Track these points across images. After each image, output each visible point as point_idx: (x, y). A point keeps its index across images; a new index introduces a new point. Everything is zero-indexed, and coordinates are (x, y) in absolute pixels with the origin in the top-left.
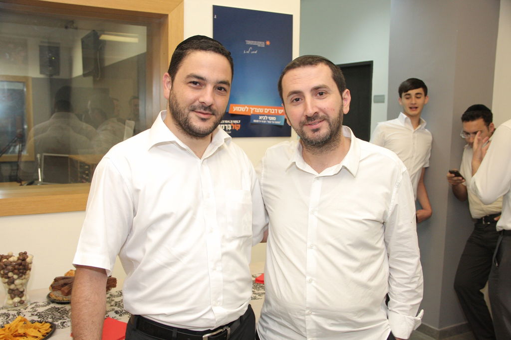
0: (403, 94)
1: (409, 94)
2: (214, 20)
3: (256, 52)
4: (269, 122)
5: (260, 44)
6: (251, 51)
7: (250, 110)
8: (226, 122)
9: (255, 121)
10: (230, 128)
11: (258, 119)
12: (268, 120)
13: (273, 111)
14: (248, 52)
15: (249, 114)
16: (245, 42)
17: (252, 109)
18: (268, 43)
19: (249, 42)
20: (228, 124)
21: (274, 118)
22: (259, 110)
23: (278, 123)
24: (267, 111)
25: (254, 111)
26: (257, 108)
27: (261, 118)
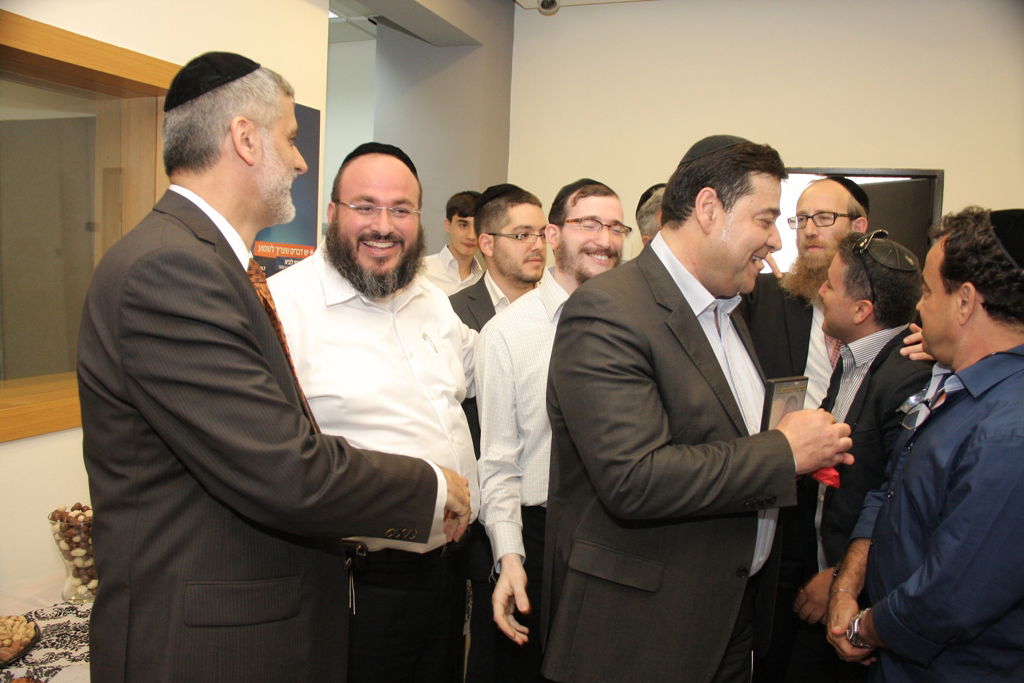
0: (456, 218)
1: (466, 222)
7: (275, 249)
11: (283, 262)
13: (298, 250)
15: (274, 256)
17: (278, 249)
22: (285, 251)
24: (293, 251)
25: (280, 252)
26: (283, 247)
27: (286, 262)
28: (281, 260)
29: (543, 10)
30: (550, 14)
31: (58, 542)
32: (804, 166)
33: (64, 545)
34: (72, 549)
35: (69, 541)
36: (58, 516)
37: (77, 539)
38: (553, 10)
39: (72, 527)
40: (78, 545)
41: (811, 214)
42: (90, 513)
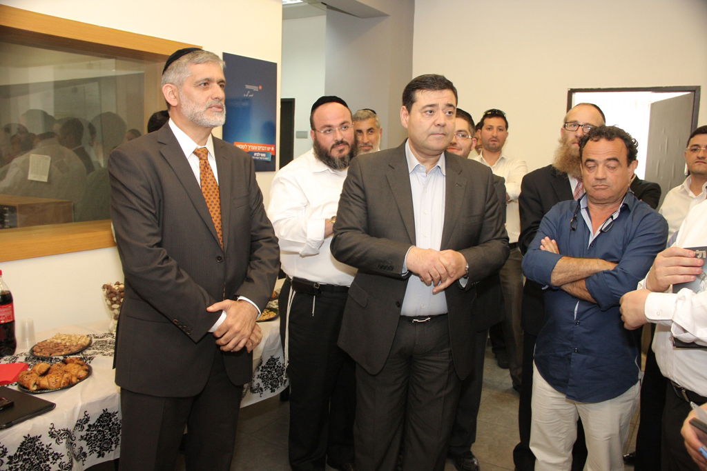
3: (252, 96)
4: (261, 158)
5: (255, 88)
6: (249, 94)
7: (248, 147)
12: (260, 156)
13: (264, 148)
14: (247, 95)
16: (244, 87)
17: (250, 147)
18: (260, 87)
19: (248, 87)
21: (264, 155)
22: (254, 148)
23: (266, 159)
24: (259, 148)
26: (256, 145)
27: (255, 154)
28: (251, 153)
31: (106, 300)
32: (602, 87)
33: (109, 302)
34: (112, 304)
35: (111, 300)
36: (107, 287)
37: (114, 299)
39: (112, 292)
40: (115, 302)
41: (581, 124)
42: (122, 286)
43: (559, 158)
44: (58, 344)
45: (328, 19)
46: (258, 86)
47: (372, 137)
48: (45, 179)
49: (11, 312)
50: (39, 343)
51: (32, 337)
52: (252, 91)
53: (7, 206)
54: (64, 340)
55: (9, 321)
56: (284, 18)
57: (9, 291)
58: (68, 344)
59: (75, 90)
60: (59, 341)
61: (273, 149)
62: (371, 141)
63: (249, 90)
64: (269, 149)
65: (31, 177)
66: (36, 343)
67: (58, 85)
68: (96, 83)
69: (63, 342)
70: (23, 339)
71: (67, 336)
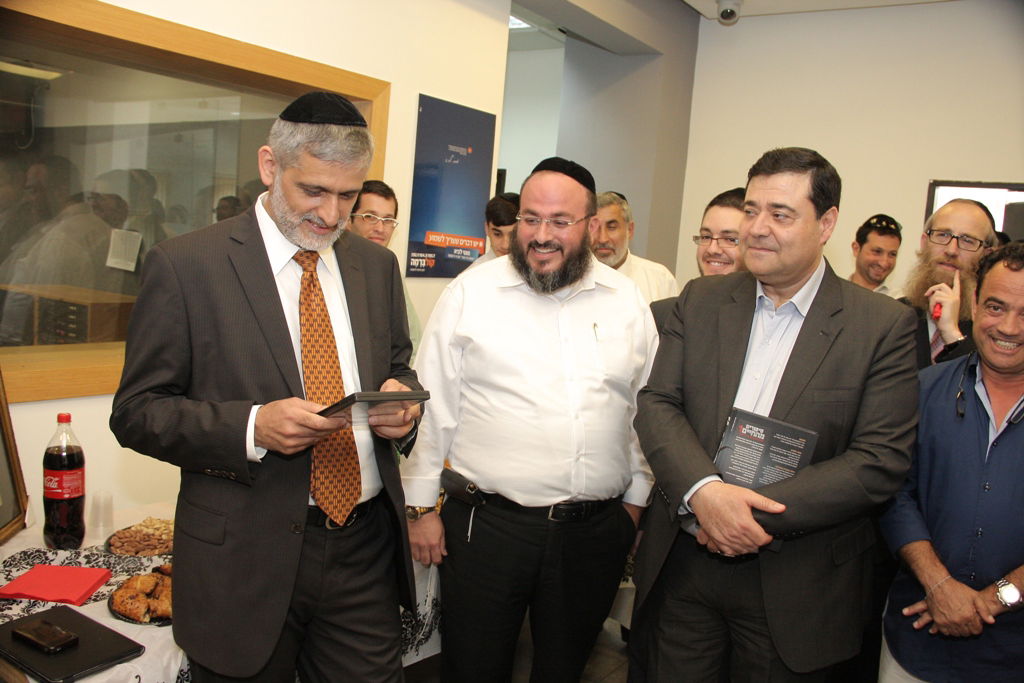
2: (420, 114)
3: (457, 162)
4: (464, 258)
5: (462, 151)
6: (453, 160)
7: (446, 240)
8: (422, 255)
9: (450, 256)
10: (424, 265)
11: (452, 253)
12: (463, 254)
13: (469, 244)
14: (449, 161)
15: (444, 246)
16: (448, 148)
17: (448, 239)
18: (470, 150)
19: (452, 148)
20: (422, 258)
21: (467, 253)
22: (454, 241)
24: (462, 242)
25: (450, 242)
26: (454, 237)
27: (455, 251)
28: (451, 249)
29: (723, 21)
30: (729, 25)
38: (732, 21)
41: (956, 235)
43: (914, 285)
44: (148, 536)
45: (568, 54)
46: (467, 148)
47: (615, 235)
48: (132, 267)
49: (80, 481)
50: (118, 532)
51: (109, 522)
52: (457, 155)
53: (73, 305)
54: (158, 529)
55: (76, 495)
56: (510, 49)
57: (80, 448)
58: (164, 537)
59: (179, 139)
60: (151, 531)
61: (481, 244)
62: (613, 241)
63: (453, 153)
64: (475, 244)
65: (111, 262)
66: (115, 532)
67: (156, 130)
68: (211, 131)
69: (157, 533)
70: (95, 525)
71: (163, 522)
